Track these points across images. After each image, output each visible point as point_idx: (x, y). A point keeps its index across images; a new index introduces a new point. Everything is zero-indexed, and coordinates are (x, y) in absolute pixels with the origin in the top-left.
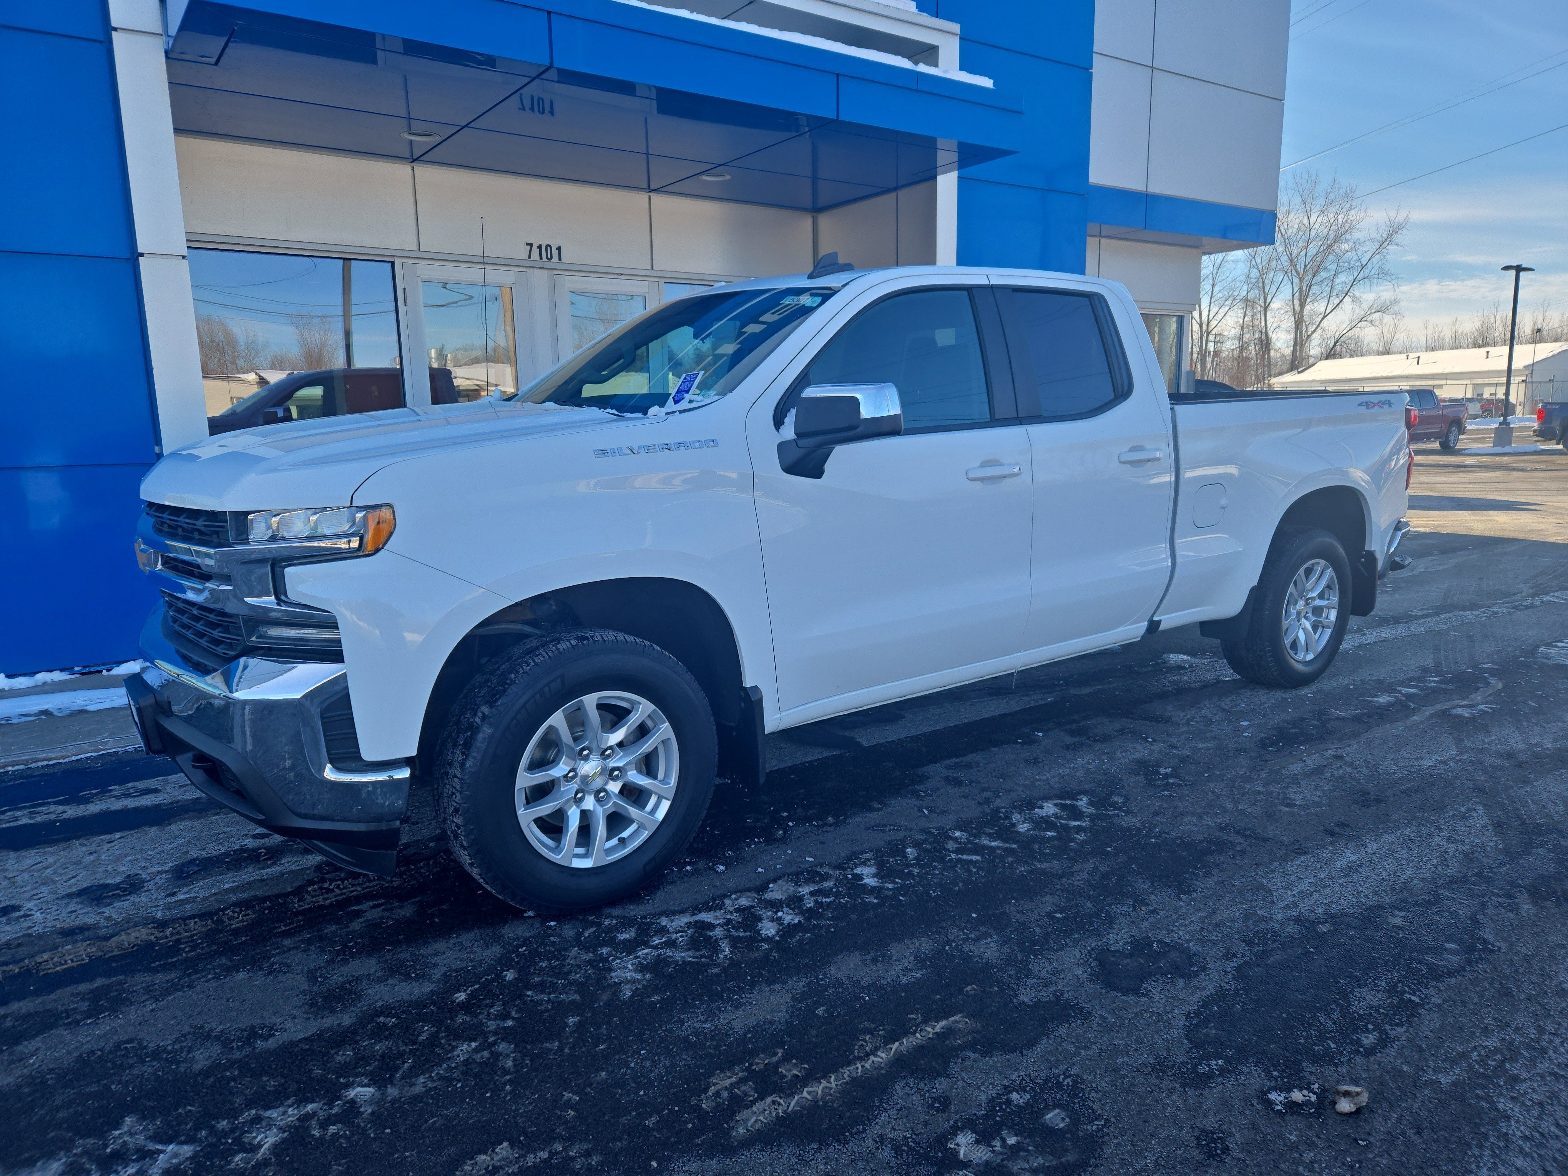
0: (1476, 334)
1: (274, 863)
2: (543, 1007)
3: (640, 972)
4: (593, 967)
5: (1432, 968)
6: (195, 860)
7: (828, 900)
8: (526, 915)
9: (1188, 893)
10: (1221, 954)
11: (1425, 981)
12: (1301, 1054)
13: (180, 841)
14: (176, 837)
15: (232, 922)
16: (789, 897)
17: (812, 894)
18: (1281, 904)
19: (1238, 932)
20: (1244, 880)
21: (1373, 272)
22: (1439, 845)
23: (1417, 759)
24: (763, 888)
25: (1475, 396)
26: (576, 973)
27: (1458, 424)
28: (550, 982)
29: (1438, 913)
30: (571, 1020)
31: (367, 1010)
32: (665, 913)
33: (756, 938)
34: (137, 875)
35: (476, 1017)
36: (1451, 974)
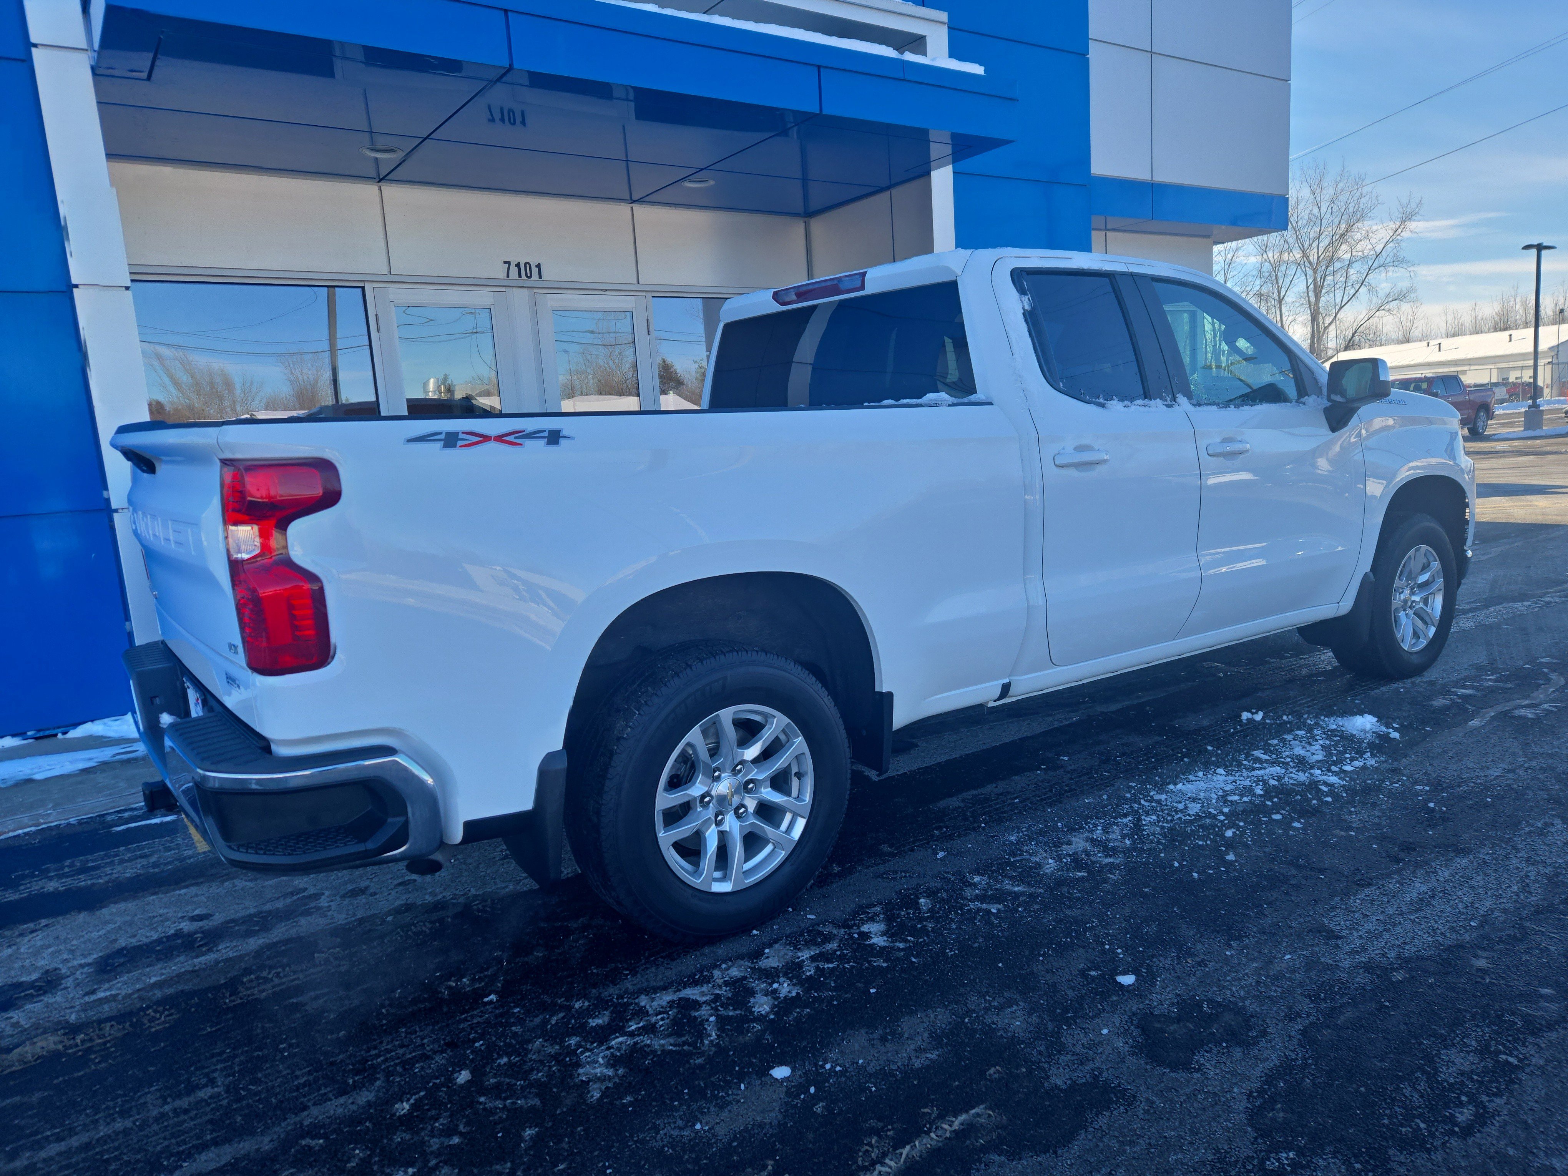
0: (1497, 318)
1: (210, 950)
2: (496, 1117)
3: (613, 1066)
4: (558, 1062)
5: (1528, 1020)
6: (123, 949)
7: (831, 966)
8: (486, 1000)
9: (1239, 938)
10: (1283, 1014)
11: (1521, 1037)
12: (1386, 1139)
13: (111, 926)
14: (107, 923)
15: (153, 1024)
16: (787, 963)
17: (813, 959)
18: (1347, 948)
19: (1300, 985)
20: (1302, 920)
21: (1388, 260)
22: (1518, 868)
23: (1482, 768)
24: (757, 954)
25: (1501, 381)
26: (539, 1071)
27: (1485, 409)
28: (508, 1084)
29: (1528, 951)
30: (529, 1133)
31: (291, 1130)
32: (645, 990)
33: (749, 1017)
34: (56, 969)
35: (417, 1133)
36: (1550, 1027)
